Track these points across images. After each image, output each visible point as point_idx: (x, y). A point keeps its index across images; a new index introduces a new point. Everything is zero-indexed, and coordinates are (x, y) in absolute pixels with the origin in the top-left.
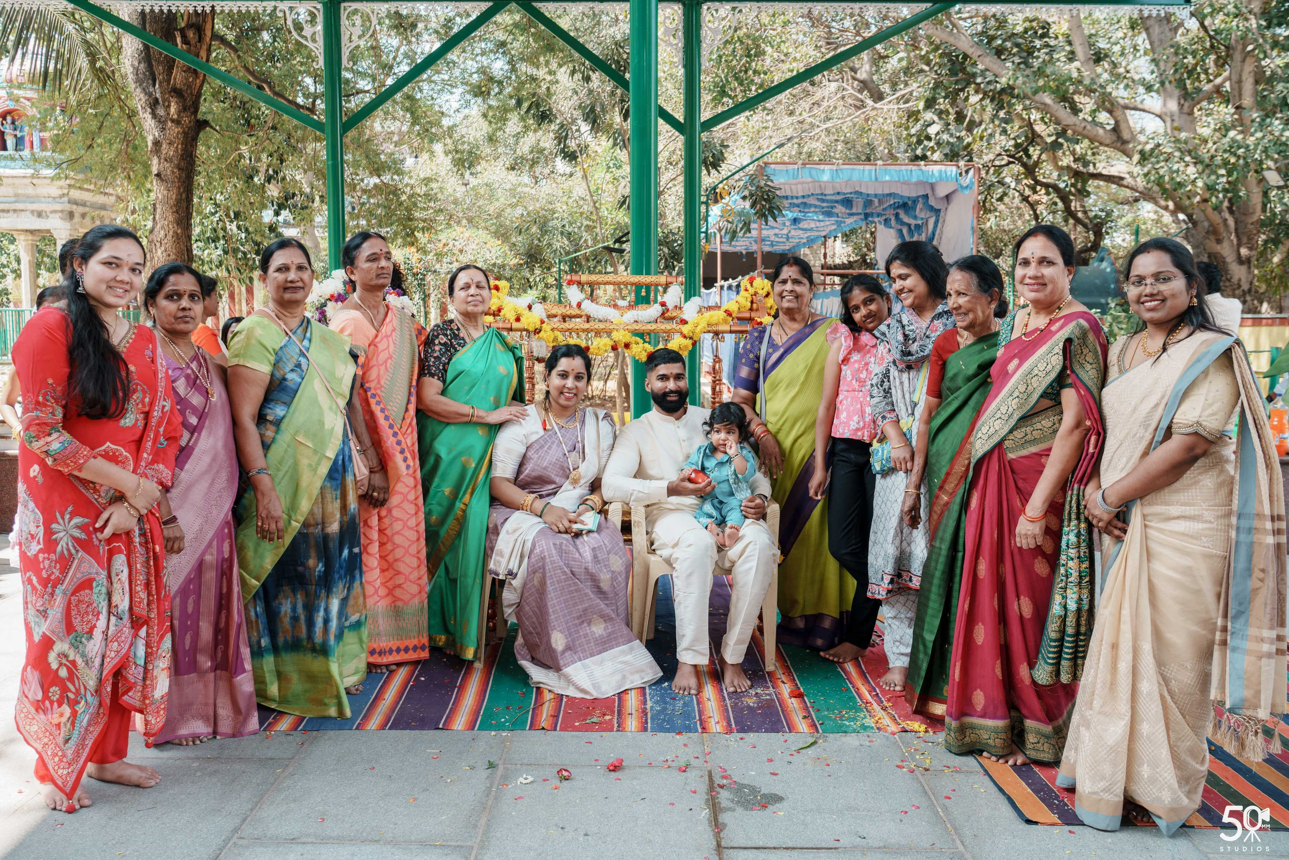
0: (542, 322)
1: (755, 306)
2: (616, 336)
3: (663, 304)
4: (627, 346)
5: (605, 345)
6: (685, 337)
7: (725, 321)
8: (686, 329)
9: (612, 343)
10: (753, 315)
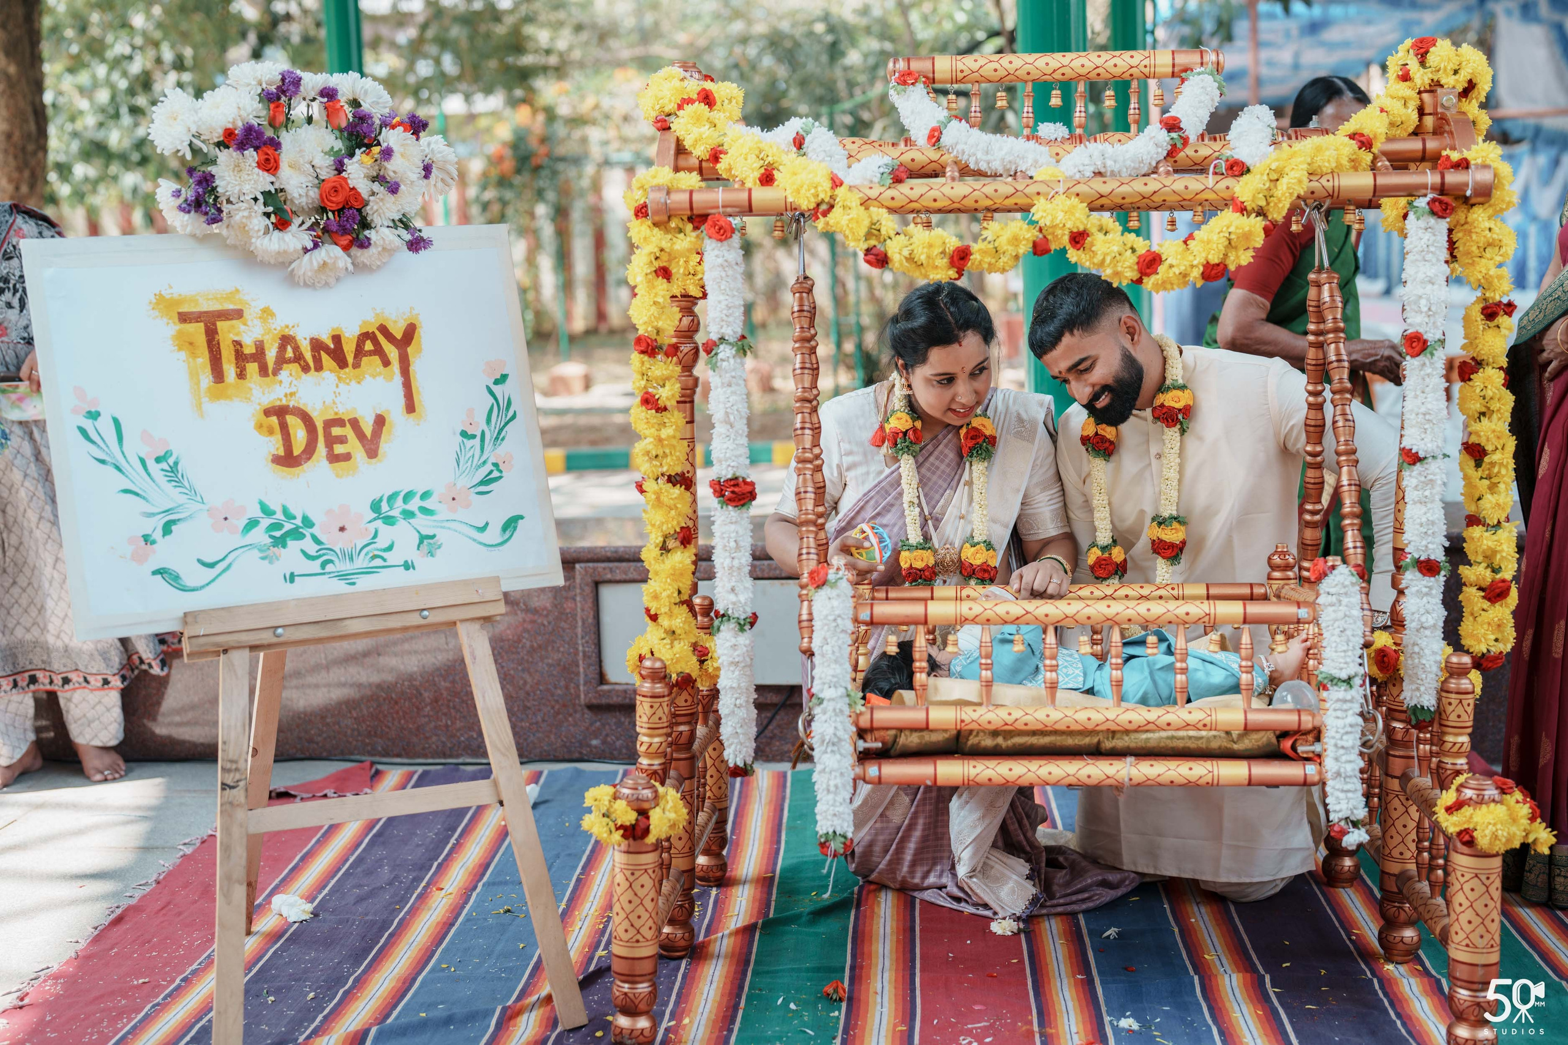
0: (836, 183)
1: (1429, 121)
2: (1042, 211)
3: (1172, 126)
4: (1078, 238)
5: (1015, 240)
6: (1242, 210)
7: (1355, 165)
8: (1245, 189)
9: (1032, 234)
10: (1432, 144)
